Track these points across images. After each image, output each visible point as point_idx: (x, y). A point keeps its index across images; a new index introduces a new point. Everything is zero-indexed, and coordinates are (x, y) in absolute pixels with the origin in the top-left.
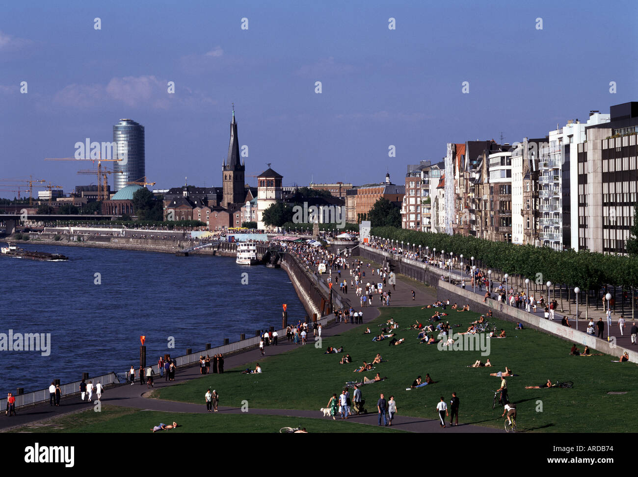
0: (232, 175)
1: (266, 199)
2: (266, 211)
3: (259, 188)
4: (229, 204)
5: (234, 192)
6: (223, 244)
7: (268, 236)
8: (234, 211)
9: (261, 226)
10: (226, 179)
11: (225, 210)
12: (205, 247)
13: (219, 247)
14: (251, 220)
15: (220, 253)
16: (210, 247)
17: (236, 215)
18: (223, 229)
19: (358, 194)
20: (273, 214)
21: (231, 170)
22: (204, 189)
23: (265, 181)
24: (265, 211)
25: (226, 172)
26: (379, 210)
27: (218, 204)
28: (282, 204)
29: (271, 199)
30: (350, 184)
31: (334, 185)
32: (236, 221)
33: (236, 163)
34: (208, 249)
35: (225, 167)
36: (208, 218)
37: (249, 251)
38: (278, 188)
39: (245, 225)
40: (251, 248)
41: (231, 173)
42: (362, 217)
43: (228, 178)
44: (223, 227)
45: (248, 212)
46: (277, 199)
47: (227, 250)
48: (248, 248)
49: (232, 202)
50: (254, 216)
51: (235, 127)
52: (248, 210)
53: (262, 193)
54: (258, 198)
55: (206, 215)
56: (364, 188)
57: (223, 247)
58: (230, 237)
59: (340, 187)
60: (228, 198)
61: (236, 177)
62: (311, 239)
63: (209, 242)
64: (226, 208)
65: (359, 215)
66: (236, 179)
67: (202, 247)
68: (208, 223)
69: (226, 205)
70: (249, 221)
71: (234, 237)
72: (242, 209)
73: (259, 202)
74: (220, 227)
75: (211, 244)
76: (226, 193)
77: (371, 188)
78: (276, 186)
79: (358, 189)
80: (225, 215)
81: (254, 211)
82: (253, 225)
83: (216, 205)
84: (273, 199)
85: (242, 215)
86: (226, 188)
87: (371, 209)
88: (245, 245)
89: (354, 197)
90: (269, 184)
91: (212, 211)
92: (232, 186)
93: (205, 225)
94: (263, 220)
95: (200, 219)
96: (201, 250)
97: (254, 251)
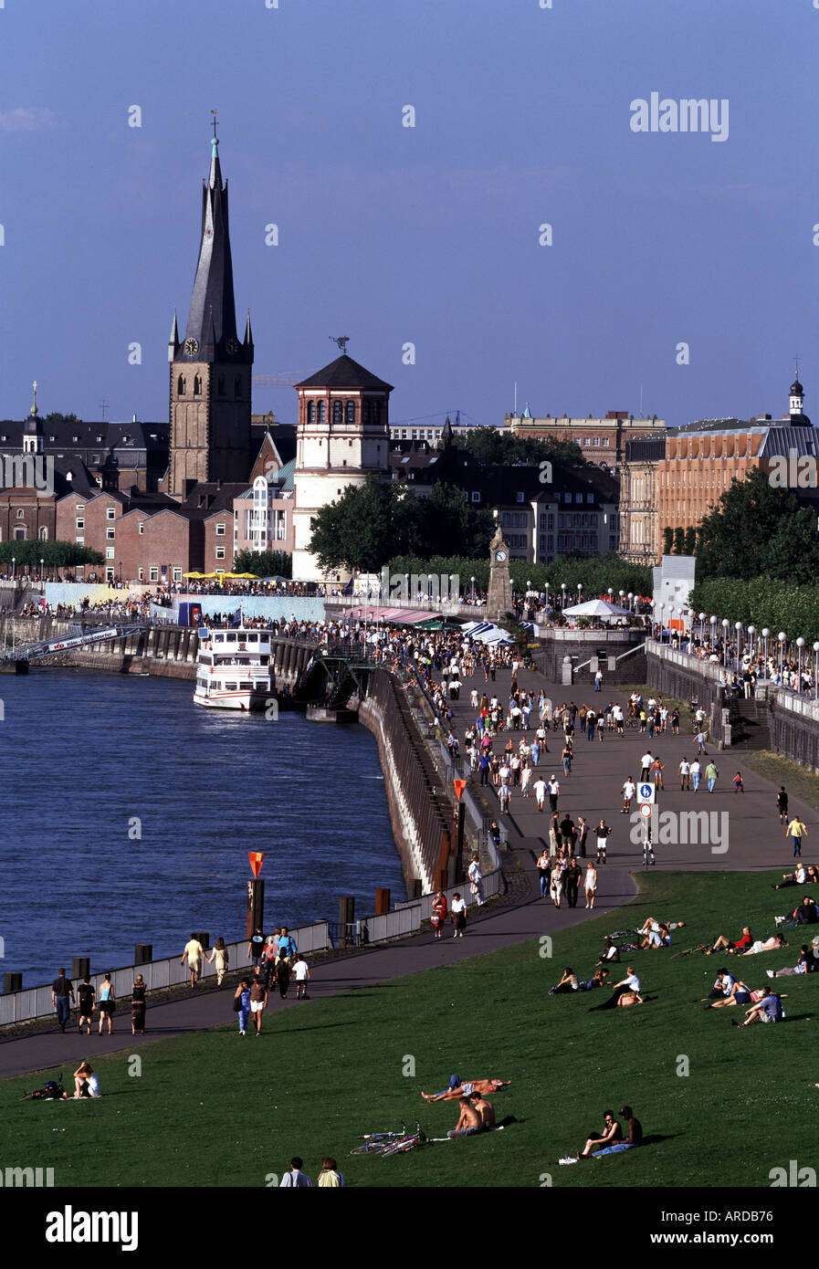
0: (205, 378)
1: (329, 470)
2: (325, 512)
3: (300, 428)
4: (190, 485)
5: (210, 442)
6: (158, 633)
7: (328, 607)
8: (208, 513)
9: (306, 567)
10: (181, 392)
11: (174, 507)
12: (92, 643)
13: (142, 644)
14: (270, 545)
15: (146, 664)
16: (111, 642)
17: (214, 524)
18: (163, 578)
19: (668, 455)
20: (353, 524)
21: (200, 359)
22: (102, 428)
23: (325, 403)
24: (320, 512)
25: (183, 368)
26: (740, 517)
27: (152, 485)
28: (386, 487)
29: (345, 470)
30: (655, 418)
31: (597, 423)
32: (213, 549)
33: (219, 333)
34: (101, 651)
35: (178, 346)
36: (111, 535)
37: (245, 661)
38: (371, 428)
39: (247, 563)
40: (253, 648)
41: (203, 370)
42: (678, 541)
43: (189, 387)
44: (164, 569)
45: (261, 515)
46: (365, 469)
47: (171, 655)
48: (242, 648)
49: (203, 479)
50: (281, 528)
51: (220, 198)
52: (260, 506)
53: (311, 450)
54: (298, 465)
55: (105, 525)
56: (691, 436)
57: (156, 644)
58: (183, 606)
59: (620, 431)
60: (189, 463)
61: (221, 384)
62: (477, 618)
63: (108, 625)
64: (179, 500)
65: (668, 532)
66: (221, 393)
67: (78, 640)
68: (110, 553)
69: (179, 488)
70: (261, 549)
71: (198, 606)
72: (238, 503)
73: (300, 481)
74: (154, 567)
75: (114, 632)
76: (181, 443)
77: (714, 435)
78: (364, 422)
79: (668, 439)
80: (173, 527)
81: (281, 513)
82: (275, 566)
83: (143, 487)
84: (353, 471)
85: (236, 528)
86: (180, 425)
87: (709, 513)
88: (231, 638)
89: (652, 468)
90: (340, 413)
91: (126, 510)
92: (203, 418)
93: (100, 560)
94: (313, 548)
95: (80, 539)
96: (79, 653)
97: (264, 659)
